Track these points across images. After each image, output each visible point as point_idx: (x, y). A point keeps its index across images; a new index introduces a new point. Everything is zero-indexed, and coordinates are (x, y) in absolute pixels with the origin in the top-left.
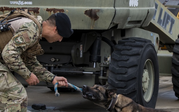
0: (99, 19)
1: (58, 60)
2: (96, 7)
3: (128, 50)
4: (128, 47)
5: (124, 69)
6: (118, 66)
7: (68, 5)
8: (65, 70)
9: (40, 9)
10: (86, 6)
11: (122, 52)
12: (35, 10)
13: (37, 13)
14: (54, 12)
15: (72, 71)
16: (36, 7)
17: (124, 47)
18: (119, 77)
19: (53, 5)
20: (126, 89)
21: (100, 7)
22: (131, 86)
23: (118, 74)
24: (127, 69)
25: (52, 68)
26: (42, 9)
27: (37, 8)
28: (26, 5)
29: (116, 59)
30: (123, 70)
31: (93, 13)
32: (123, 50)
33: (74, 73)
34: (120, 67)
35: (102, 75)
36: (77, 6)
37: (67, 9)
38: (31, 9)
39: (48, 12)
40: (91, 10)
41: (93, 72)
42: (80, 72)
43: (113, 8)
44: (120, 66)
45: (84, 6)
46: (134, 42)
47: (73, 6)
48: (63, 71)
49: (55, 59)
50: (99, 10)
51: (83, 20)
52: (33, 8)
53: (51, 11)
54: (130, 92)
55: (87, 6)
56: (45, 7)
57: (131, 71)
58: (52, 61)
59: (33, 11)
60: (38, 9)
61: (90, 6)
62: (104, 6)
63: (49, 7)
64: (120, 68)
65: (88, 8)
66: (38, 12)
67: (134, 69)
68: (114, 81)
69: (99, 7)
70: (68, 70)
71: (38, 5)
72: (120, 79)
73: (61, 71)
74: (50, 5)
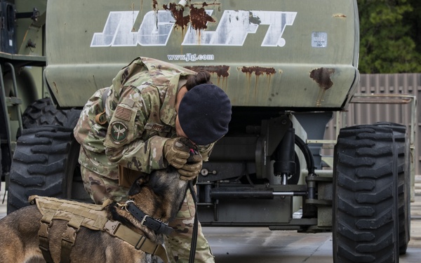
0: (333, 88)
1: (214, 172)
2: (328, 63)
3: (370, 146)
4: (367, 142)
5: (370, 182)
6: (357, 176)
7: (281, 61)
8: (237, 190)
9: (229, 69)
10: (311, 63)
11: (360, 151)
12: (221, 70)
13: (224, 76)
14: (256, 74)
15: (252, 192)
16: (222, 64)
17: (359, 142)
18: (362, 197)
19: (254, 61)
20: (374, 218)
21: (335, 63)
22: (383, 214)
23: (359, 191)
24: (374, 181)
25: (209, 188)
26: (233, 68)
27: (224, 66)
28: (203, 61)
29: (350, 163)
30: (368, 184)
31: (324, 75)
32: (360, 146)
33: (256, 194)
34: (360, 178)
35: (312, 195)
36: (297, 62)
37: (281, 68)
38: (213, 69)
39: (245, 73)
40: (321, 70)
41: (294, 192)
42: (269, 192)
43: (351, 66)
44: (361, 176)
45: (308, 63)
46: (374, 132)
47: (291, 61)
48: (232, 193)
49: (209, 171)
50: (333, 70)
51: (305, 89)
52: (217, 67)
53: (251, 73)
54: (383, 224)
55: (313, 62)
56: (241, 65)
57: (381, 185)
58: (203, 174)
59: (216, 71)
60: (227, 68)
61: (319, 62)
62: (341, 63)
63: (248, 65)
64: (362, 181)
65: (317, 66)
66: (226, 75)
67: (386, 180)
68: (351, 204)
69: (332, 63)
70: (243, 190)
71: (225, 61)
72: (364, 200)
73: (229, 193)
74: (249, 61)
